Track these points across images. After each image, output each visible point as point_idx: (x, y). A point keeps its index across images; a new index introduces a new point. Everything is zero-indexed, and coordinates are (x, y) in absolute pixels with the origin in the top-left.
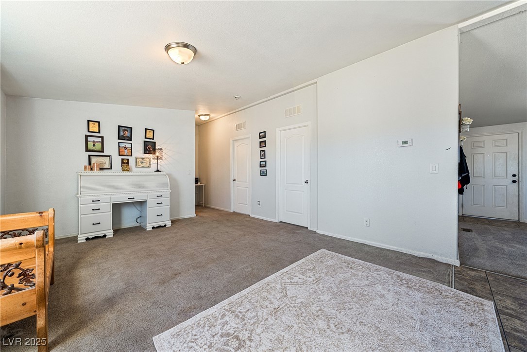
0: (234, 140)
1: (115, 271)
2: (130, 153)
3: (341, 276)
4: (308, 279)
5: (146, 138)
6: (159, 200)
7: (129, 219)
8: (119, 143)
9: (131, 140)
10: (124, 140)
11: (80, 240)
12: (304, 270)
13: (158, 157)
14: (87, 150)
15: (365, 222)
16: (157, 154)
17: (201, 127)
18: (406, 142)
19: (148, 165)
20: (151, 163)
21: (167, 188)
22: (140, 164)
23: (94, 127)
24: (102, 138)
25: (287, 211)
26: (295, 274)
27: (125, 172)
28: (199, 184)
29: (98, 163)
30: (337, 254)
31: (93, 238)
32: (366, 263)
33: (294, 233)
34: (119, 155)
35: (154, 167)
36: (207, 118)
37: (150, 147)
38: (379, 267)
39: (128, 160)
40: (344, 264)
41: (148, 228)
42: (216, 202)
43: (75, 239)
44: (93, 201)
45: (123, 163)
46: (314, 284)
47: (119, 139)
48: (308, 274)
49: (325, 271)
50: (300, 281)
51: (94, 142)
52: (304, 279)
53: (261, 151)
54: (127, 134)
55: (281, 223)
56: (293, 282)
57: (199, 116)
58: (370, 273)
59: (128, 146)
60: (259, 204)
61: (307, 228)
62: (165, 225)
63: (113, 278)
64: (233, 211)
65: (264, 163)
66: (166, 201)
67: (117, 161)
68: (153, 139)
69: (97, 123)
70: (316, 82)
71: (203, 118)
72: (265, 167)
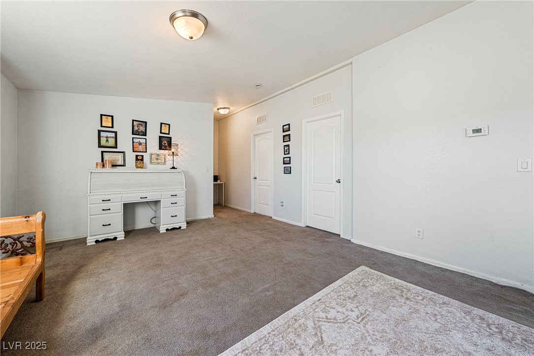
0: (255, 135)
1: (114, 286)
2: (145, 149)
3: (395, 311)
4: (350, 313)
5: (161, 133)
6: (174, 200)
7: (143, 220)
8: (133, 138)
9: (146, 135)
10: (138, 135)
11: (89, 242)
12: (342, 298)
13: (173, 153)
14: (100, 146)
15: (417, 232)
16: (173, 150)
17: (220, 122)
18: (478, 131)
19: (163, 161)
20: (167, 160)
21: (182, 187)
22: (155, 161)
23: (107, 122)
24: (116, 133)
25: (314, 214)
26: (332, 305)
27: (138, 169)
28: (219, 182)
29: (111, 159)
30: (384, 275)
31: (103, 241)
32: (427, 291)
33: (324, 241)
34: (133, 151)
35: (169, 164)
36: (227, 111)
37: (165, 143)
38: (446, 299)
39: (142, 156)
40: (395, 291)
41: (162, 230)
42: (236, 202)
43: (83, 241)
44: (103, 201)
45: (137, 159)
46: (359, 323)
47: (133, 134)
48: (350, 306)
49: (371, 301)
50: (340, 317)
51: (107, 137)
52: (344, 313)
53: (284, 146)
54: (142, 129)
55: (307, 228)
56: (329, 317)
57: (218, 109)
58: (436, 308)
59: (143, 141)
60: (282, 206)
61: (339, 235)
62: (180, 227)
63: (110, 295)
64: (254, 212)
65: (288, 159)
66: (181, 200)
67: (131, 157)
68: (169, 134)
69: (111, 118)
70: (352, 63)
71: (222, 112)
72: (290, 163)
